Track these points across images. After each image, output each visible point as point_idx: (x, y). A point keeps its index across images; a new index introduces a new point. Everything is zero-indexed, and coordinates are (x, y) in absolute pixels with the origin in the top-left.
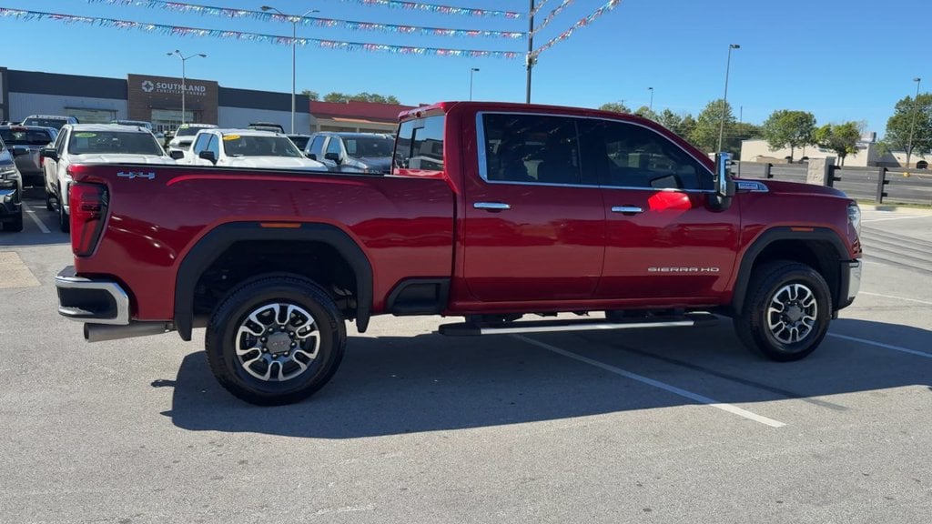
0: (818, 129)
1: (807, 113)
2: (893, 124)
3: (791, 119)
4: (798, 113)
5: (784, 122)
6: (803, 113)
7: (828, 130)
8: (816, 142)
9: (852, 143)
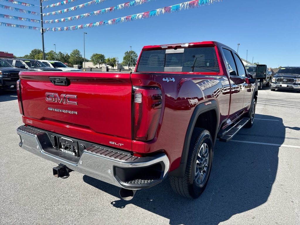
0: (106, 59)
2: (125, 58)
3: (99, 56)
5: (97, 57)
6: (101, 55)
7: (109, 60)
8: (106, 63)
9: (115, 63)
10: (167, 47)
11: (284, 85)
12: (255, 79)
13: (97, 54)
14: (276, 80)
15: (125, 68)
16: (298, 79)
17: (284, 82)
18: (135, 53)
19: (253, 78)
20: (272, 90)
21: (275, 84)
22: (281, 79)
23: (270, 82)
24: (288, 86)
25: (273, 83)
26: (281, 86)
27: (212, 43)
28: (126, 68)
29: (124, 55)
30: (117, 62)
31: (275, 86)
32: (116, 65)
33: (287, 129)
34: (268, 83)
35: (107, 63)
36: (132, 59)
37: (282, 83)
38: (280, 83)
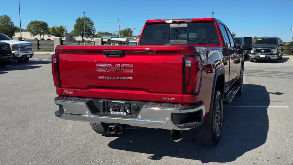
0: (50, 28)
1: (44, 22)
2: (76, 27)
3: (39, 24)
4: (41, 22)
5: (36, 25)
6: (43, 22)
7: (54, 28)
8: (50, 33)
9: (63, 33)
10: (171, 22)
11: (263, 56)
12: (243, 50)
13: (36, 22)
14: (254, 51)
15: (76, 40)
16: (274, 50)
17: (262, 53)
18: (89, 20)
19: (241, 49)
20: (251, 62)
21: (254, 55)
22: (259, 49)
23: (249, 53)
24: (266, 57)
25: (252, 54)
26: (259, 56)
27: (212, 20)
28: (79, 39)
29: (75, 23)
30: (65, 32)
31: (253, 57)
32: (64, 35)
33: (270, 95)
34: (247, 54)
35: (52, 33)
36: (86, 27)
37: (260, 54)
38: (258, 54)
